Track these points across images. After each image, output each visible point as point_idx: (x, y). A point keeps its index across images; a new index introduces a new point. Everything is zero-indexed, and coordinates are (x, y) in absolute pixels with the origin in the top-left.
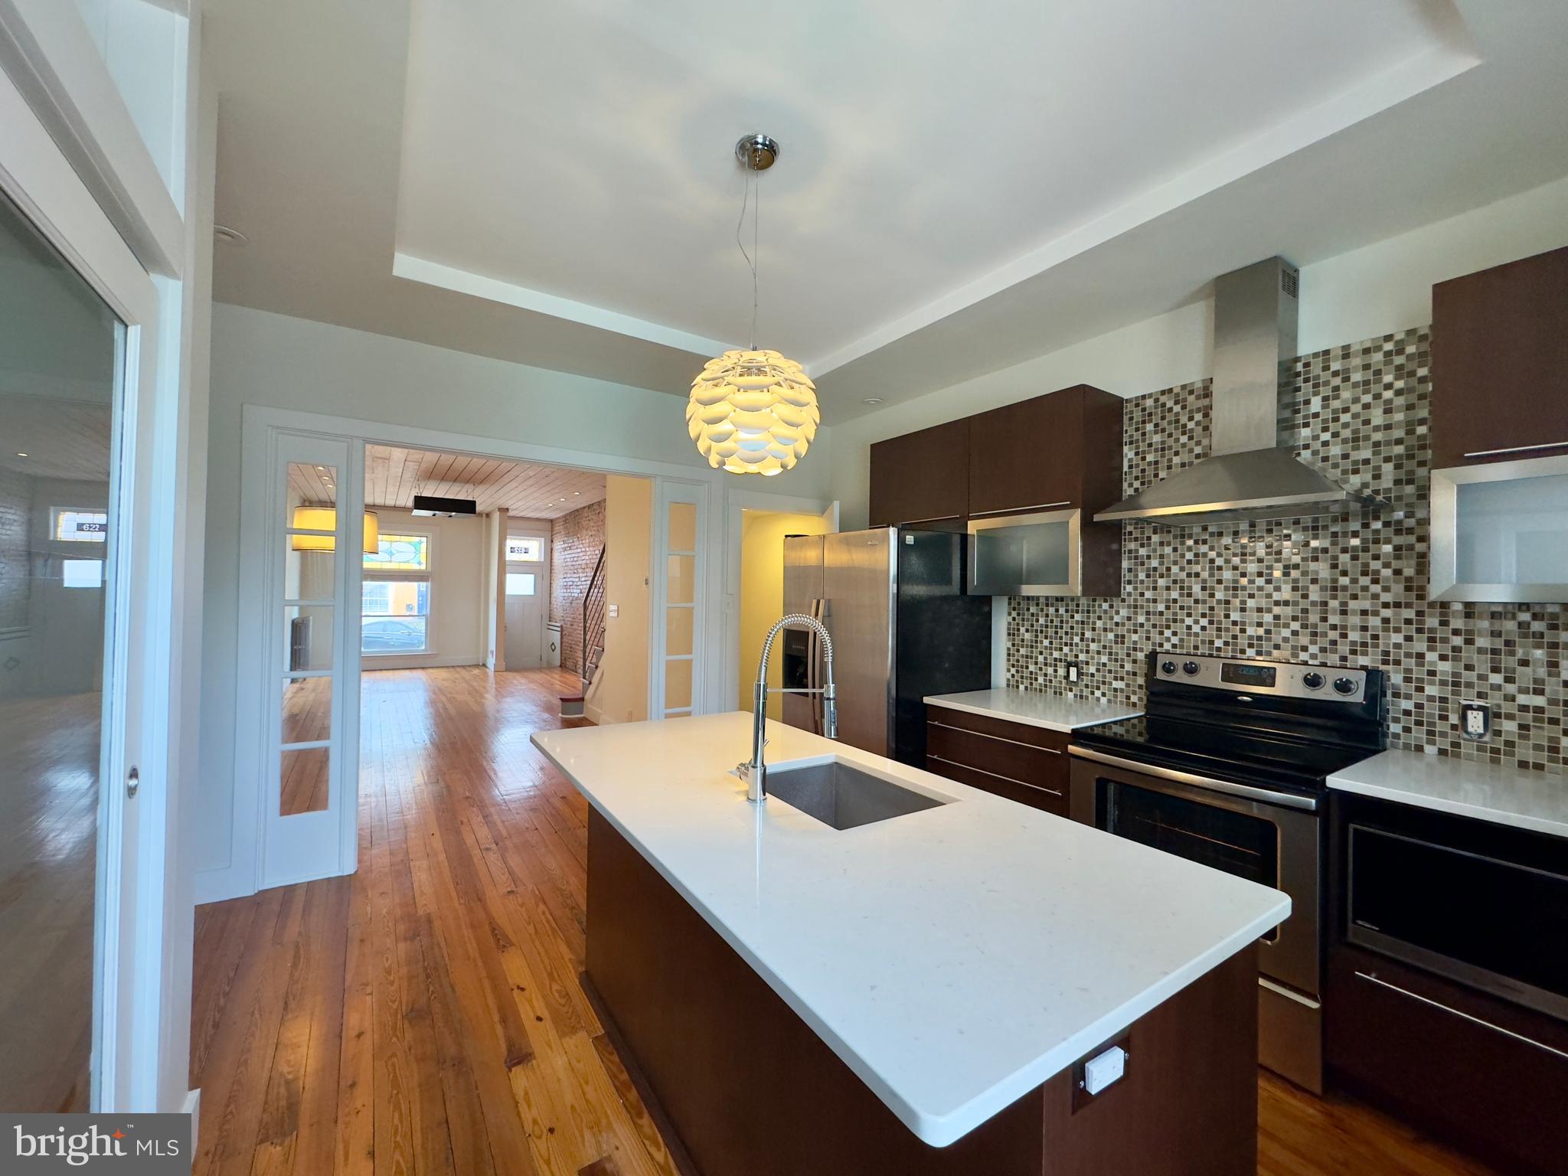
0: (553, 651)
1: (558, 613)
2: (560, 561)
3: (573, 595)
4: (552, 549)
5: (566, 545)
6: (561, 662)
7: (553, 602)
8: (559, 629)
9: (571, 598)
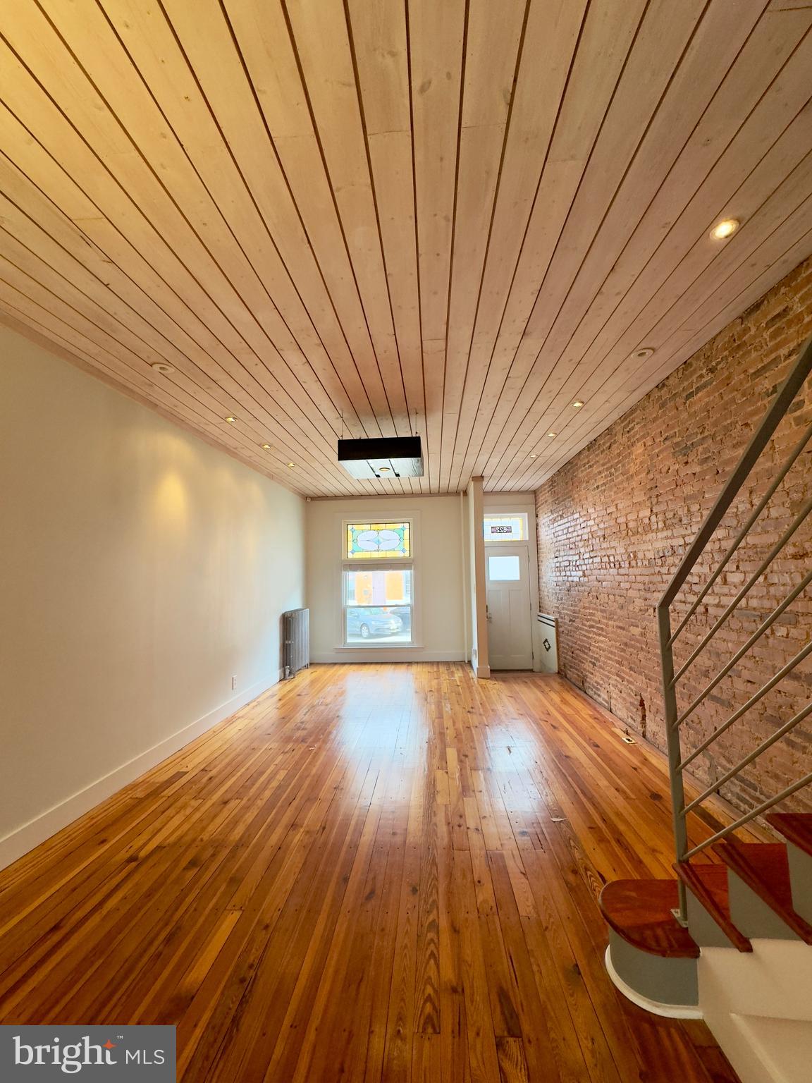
0: (547, 650)
1: (551, 602)
2: (548, 537)
3: (570, 579)
4: (537, 525)
5: (555, 515)
6: (559, 668)
7: (542, 589)
8: (553, 624)
9: (568, 584)
